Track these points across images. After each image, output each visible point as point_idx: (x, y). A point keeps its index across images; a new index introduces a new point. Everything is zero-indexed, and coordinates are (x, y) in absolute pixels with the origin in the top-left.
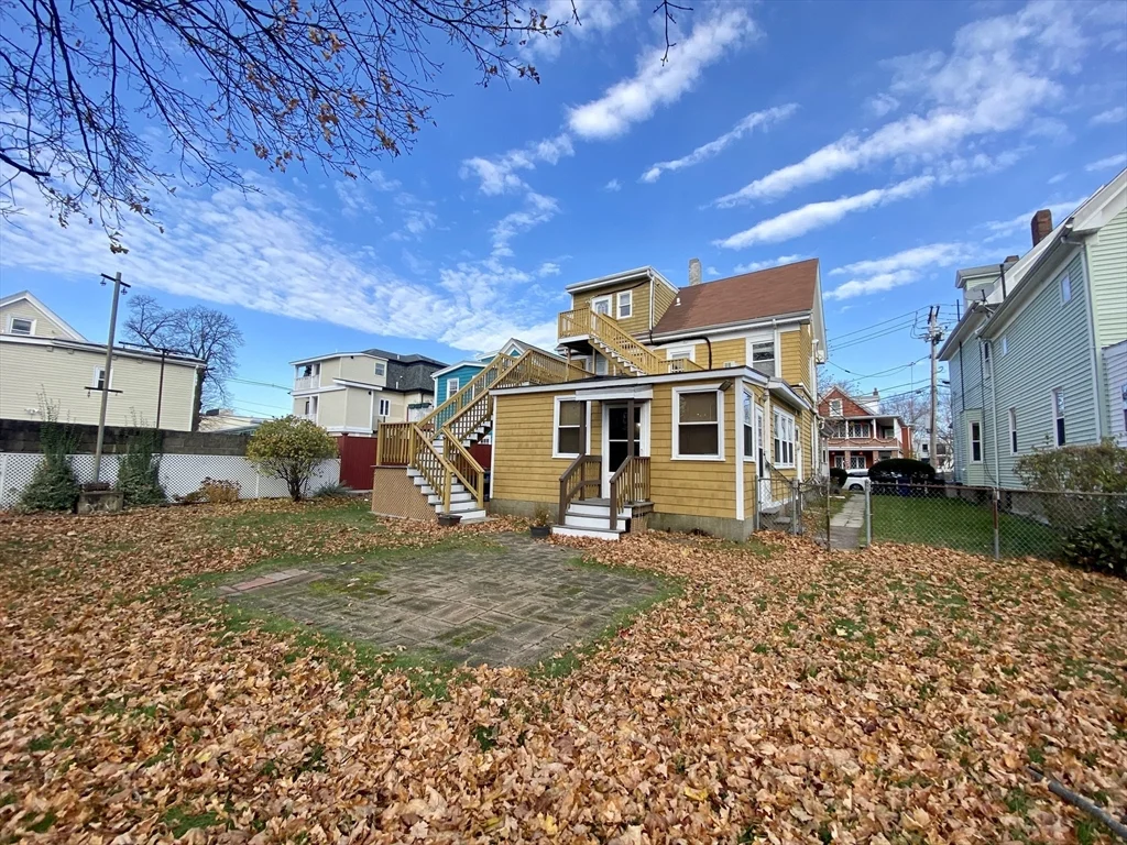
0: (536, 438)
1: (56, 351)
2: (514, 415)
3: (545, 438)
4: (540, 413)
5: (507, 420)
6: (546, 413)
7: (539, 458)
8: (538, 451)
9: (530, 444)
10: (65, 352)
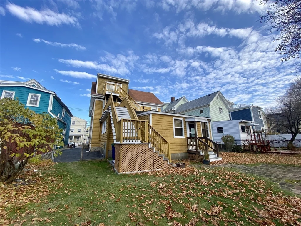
0: (167, 131)
2: (159, 122)
3: (171, 131)
4: (169, 122)
5: (156, 123)
6: (170, 122)
7: (169, 138)
8: (169, 135)
9: (166, 133)
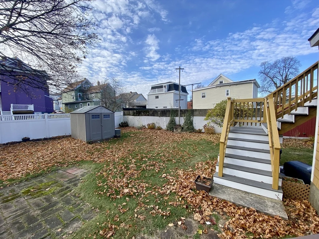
1: (217, 88)
10: (219, 88)
